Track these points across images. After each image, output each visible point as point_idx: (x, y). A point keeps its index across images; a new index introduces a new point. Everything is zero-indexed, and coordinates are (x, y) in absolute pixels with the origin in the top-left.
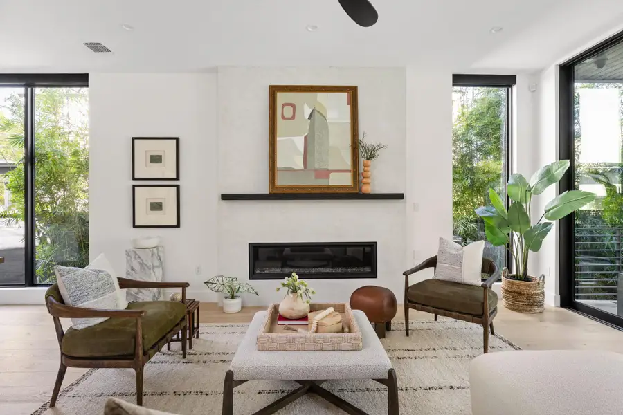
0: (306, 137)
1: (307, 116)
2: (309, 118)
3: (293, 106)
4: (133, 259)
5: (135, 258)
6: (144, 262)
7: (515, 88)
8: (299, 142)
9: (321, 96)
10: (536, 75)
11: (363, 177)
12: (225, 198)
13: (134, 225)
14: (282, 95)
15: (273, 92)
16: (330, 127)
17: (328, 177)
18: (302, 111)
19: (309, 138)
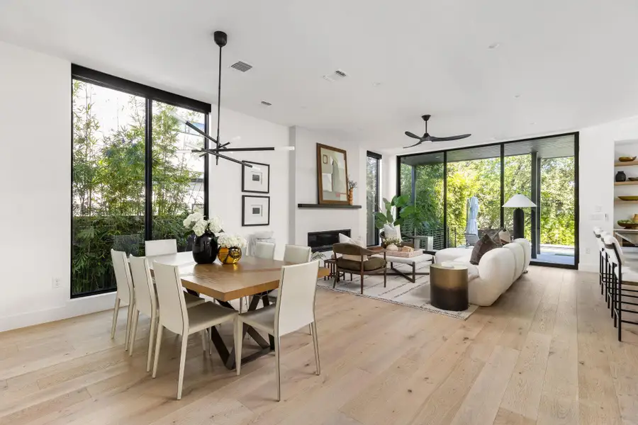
1: (332, 164)
3: (327, 157)
8: (330, 176)
10: (389, 157)
11: (349, 197)
12: (300, 206)
13: (243, 225)
14: (322, 150)
15: (319, 147)
16: (339, 170)
17: (340, 197)
18: (330, 160)
19: (333, 175)
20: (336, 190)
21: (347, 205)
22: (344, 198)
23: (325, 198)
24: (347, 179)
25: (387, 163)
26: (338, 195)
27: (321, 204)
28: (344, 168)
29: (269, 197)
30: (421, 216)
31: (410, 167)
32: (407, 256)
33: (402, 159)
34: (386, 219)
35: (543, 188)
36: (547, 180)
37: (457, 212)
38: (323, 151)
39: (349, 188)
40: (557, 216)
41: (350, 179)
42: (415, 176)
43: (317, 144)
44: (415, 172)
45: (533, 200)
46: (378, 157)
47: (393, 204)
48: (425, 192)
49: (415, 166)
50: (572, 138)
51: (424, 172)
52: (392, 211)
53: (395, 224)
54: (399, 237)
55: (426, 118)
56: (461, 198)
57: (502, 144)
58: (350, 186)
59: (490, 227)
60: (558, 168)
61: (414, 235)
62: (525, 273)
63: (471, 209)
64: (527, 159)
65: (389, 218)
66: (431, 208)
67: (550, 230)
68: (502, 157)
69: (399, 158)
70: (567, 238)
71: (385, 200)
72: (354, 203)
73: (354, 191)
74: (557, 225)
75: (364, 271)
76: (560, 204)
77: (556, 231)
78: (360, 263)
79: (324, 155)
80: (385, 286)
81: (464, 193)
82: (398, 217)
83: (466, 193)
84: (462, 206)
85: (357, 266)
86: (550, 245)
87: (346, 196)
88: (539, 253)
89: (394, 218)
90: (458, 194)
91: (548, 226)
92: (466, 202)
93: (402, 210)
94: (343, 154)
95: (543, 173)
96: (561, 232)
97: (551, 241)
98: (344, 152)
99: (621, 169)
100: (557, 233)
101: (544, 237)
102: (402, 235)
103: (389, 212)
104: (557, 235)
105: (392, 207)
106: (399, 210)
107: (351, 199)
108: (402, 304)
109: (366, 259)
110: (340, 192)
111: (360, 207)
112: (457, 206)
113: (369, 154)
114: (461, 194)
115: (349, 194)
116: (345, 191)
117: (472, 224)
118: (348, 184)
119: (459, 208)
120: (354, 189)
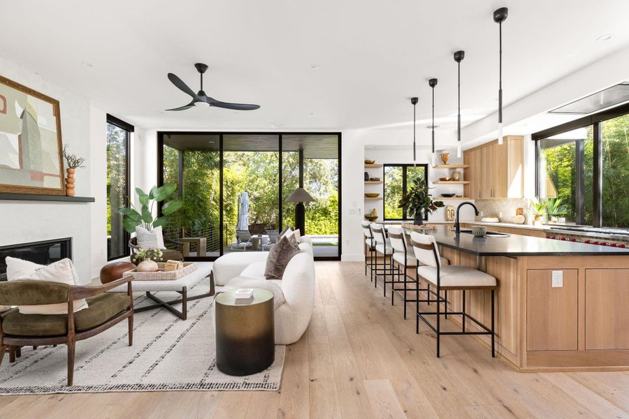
0: (20, 136)
1: (19, 116)
2: (22, 117)
3: (4, 99)
7: (132, 134)
8: (14, 139)
11: (67, 182)
16: (41, 133)
17: (42, 180)
18: (14, 108)
19: (22, 138)
20: (32, 167)
21: (63, 195)
22: (54, 183)
24: (61, 153)
25: (142, 138)
26: (41, 176)
28: (53, 129)
30: (191, 213)
31: (176, 152)
32: (173, 278)
33: (165, 137)
34: (140, 218)
37: (228, 208)
39: (66, 166)
41: (69, 151)
42: (183, 164)
44: (183, 160)
46: (129, 128)
47: (151, 196)
48: (195, 184)
49: (182, 151)
51: (194, 159)
52: (150, 206)
53: (155, 225)
54: (160, 244)
55: (201, 68)
56: (233, 194)
57: (280, 134)
58: (68, 166)
59: (255, 222)
61: (181, 237)
63: (242, 204)
65: (146, 216)
66: (201, 204)
69: (161, 136)
71: (139, 191)
72: (77, 192)
73: (77, 174)
75: (77, 331)
78: (64, 318)
80: (130, 344)
82: (160, 214)
83: (237, 187)
84: (234, 202)
85: (59, 327)
87: (58, 180)
89: (154, 215)
90: (230, 189)
92: (237, 198)
93: (166, 206)
94: (50, 106)
98: (56, 103)
102: (166, 242)
103: (145, 208)
105: (151, 201)
106: (160, 204)
107: (70, 185)
108: (164, 386)
109: (81, 305)
110: (44, 171)
111: (92, 200)
112: (229, 202)
113: (111, 119)
114: (233, 189)
115: (66, 177)
116: (58, 171)
117: (244, 220)
118: (64, 158)
119: (230, 204)
120: (77, 169)
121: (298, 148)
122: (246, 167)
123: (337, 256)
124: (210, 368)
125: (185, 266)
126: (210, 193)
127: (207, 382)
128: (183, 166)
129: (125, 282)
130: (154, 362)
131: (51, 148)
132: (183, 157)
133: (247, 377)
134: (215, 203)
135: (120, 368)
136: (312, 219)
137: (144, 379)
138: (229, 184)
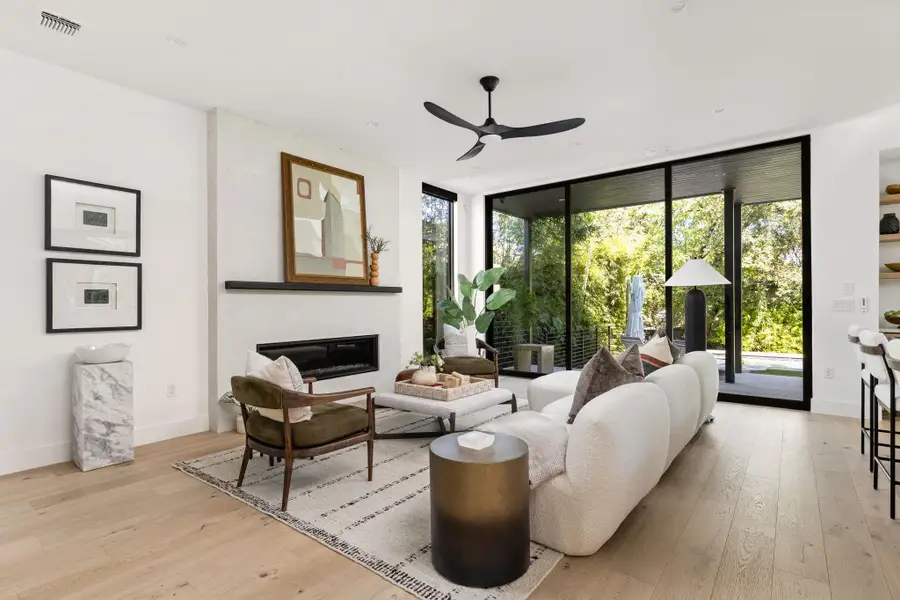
0: (323, 221)
1: (323, 199)
2: (325, 200)
3: (309, 183)
4: (98, 381)
5: (102, 377)
6: (120, 383)
7: (456, 204)
8: (317, 225)
9: (335, 179)
10: (470, 197)
11: (371, 269)
12: (231, 286)
13: (50, 329)
14: (295, 167)
15: (287, 161)
16: (344, 214)
17: (345, 268)
18: (318, 192)
19: (326, 223)
20: (335, 255)
21: (366, 286)
22: (356, 271)
23: (301, 269)
24: (365, 236)
25: (468, 209)
26: (341, 263)
27: (293, 283)
28: (358, 209)
29: (139, 266)
33: (496, 202)
35: (746, 261)
36: (753, 248)
37: (613, 302)
38: (297, 171)
40: (769, 307)
41: (372, 235)
42: (531, 237)
43: (283, 154)
44: (530, 231)
45: (728, 275)
46: (451, 197)
47: (475, 285)
49: (529, 220)
50: (797, 149)
55: (489, 83)
56: (620, 279)
57: (667, 167)
58: (371, 249)
60: (769, 228)
62: (706, 423)
63: (632, 295)
64: (716, 204)
67: (759, 329)
68: (668, 200)
69: (490, 202)
70: (784, 341)
71: (462, 278)
72: (382, 280)
73: (382, 259)
74: (770, 320)
75: (295, 447)
76: (773, 287)
77: (767, 331)
78: (278, 426)
79: (300, 180)
81: (624, 269)
83: (627, 270)
84: (621, 292)
86: (758, 353)
87: (361, 266)
88: (739, 371)
90: (615, 272)
91: (756, 323)
94: (354, 184)
95: (746, 236)
96: (775, 332)
97: (760, 346)
98: (360, 179)
99: (889, 210)
100: (769, 334)
101: (748, 341)
104: (769, 337)
105: (476, 292)
107: (375, 273)
108: (356, 551)
109: (303, 414)
110: (348, 258)
111: (398, 290)
112: (613, 292)
113: (427, 189)
114: (620, 272)
115: (370, 263)
116: (361, 258)
117: (635, 321)
118: (368, 242)
119: (616, 296)
120: (381, 254)
121: (721, 186)
122: (649, 235)
123: (801, 399)
124: (423, 551)
125: (472, 381)
126: (582, 280)
127: (402, 569)
128: (530, 240)
129: (364, 393)
130: (372, 512)
131: (353, 230)
132: (529, 227)
133: (458, 587)
134: (588, 294)
135: (337, 507)
136: (784, 323)
137: (347, 533)
138: (612, 263)
